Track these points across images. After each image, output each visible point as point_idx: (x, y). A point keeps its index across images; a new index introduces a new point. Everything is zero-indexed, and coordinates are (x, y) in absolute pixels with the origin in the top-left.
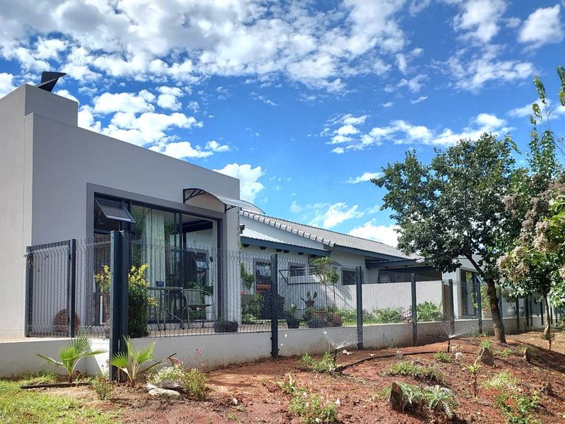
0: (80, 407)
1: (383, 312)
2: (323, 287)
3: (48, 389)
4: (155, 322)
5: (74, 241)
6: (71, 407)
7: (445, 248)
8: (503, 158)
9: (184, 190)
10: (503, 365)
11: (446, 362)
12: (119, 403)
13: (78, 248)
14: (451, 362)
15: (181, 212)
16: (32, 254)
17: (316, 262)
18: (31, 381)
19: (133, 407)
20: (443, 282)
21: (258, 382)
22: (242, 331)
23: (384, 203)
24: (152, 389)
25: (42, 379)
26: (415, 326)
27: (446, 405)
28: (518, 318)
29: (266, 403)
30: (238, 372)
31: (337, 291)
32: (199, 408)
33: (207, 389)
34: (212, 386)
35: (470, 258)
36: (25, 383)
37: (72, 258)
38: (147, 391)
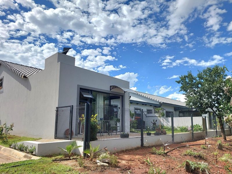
0: (73, 170)
1: (181, 128)
2: (159, 118)
3: (62, 161)
4: (99, 133)
5: (72, 106)
6: (70, 170)
7: (203, 106)
8: (223, 74)
9: (110, 86)
10: (226, 150)
11: (205, 149)
12: (87, 168)
13: (74, 108)
14: (207, 149)
15: (109, 94)
16: (58, 110)
17: (157, 110)
18: (56, 158)
19: (92, 170)
20: (202, 117)
21: (137, 159)
22: (130, 137)
23: (181, 89)
24: (99, 162)
25: (60, 157)
26: (193, 134)
27: (206, 170)
28: (230, 130)
29: (139, 168)
30: (129, 154)
31: (164, 119)
32: (115, 171)
33: (118, 162)
34: (120, 161)
35: (212, 109)
36: (54, 158)
37: (71, 112)
38: (96, 163)
